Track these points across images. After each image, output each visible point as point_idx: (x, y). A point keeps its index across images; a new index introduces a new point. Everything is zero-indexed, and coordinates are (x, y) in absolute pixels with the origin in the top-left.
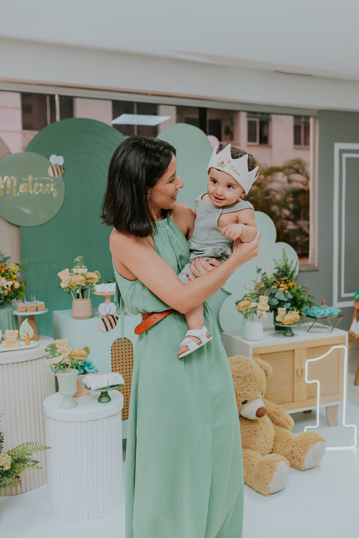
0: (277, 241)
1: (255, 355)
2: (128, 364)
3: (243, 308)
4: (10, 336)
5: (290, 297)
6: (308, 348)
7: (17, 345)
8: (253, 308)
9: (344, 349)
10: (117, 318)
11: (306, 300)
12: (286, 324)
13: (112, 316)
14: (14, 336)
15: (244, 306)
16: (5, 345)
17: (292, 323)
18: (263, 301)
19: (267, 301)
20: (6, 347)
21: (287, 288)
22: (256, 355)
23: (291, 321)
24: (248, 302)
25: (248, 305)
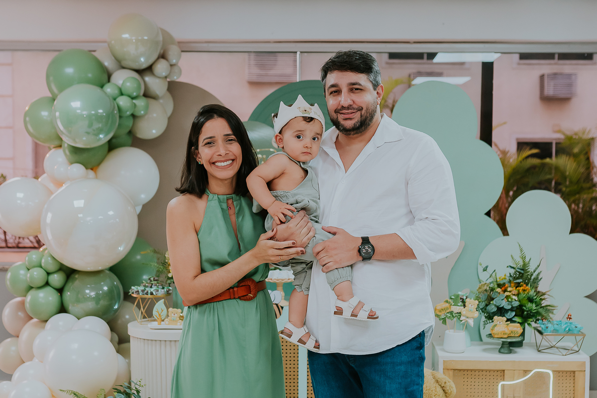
0: (573, 231)
1: (446, 369)
2: (292, 359)
3: (440, 311)
4: (173, 315)
5: (516, 304)
6: (524, 371)
7: (179, 323)
8: (457, 313)
9: (548, 374)
10: (282, 308)
11: (534, 310)
12: (496, 336)
13: (277, 305)
14: (176, 314)
15: (442, 310)
16: (167, 322)
17: (506, 336)
18: (470, 305)
19: (476, 306)
20: (169, 324)
21: (515, 292)
22: (448, 369)
23: (506, 334)
24: (447, 305)
25: (447, 309)
